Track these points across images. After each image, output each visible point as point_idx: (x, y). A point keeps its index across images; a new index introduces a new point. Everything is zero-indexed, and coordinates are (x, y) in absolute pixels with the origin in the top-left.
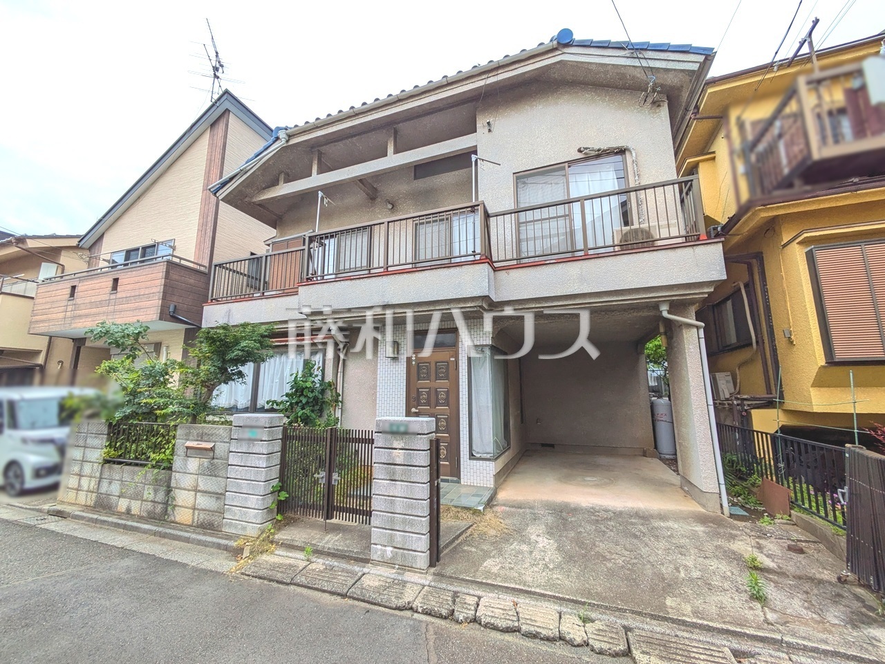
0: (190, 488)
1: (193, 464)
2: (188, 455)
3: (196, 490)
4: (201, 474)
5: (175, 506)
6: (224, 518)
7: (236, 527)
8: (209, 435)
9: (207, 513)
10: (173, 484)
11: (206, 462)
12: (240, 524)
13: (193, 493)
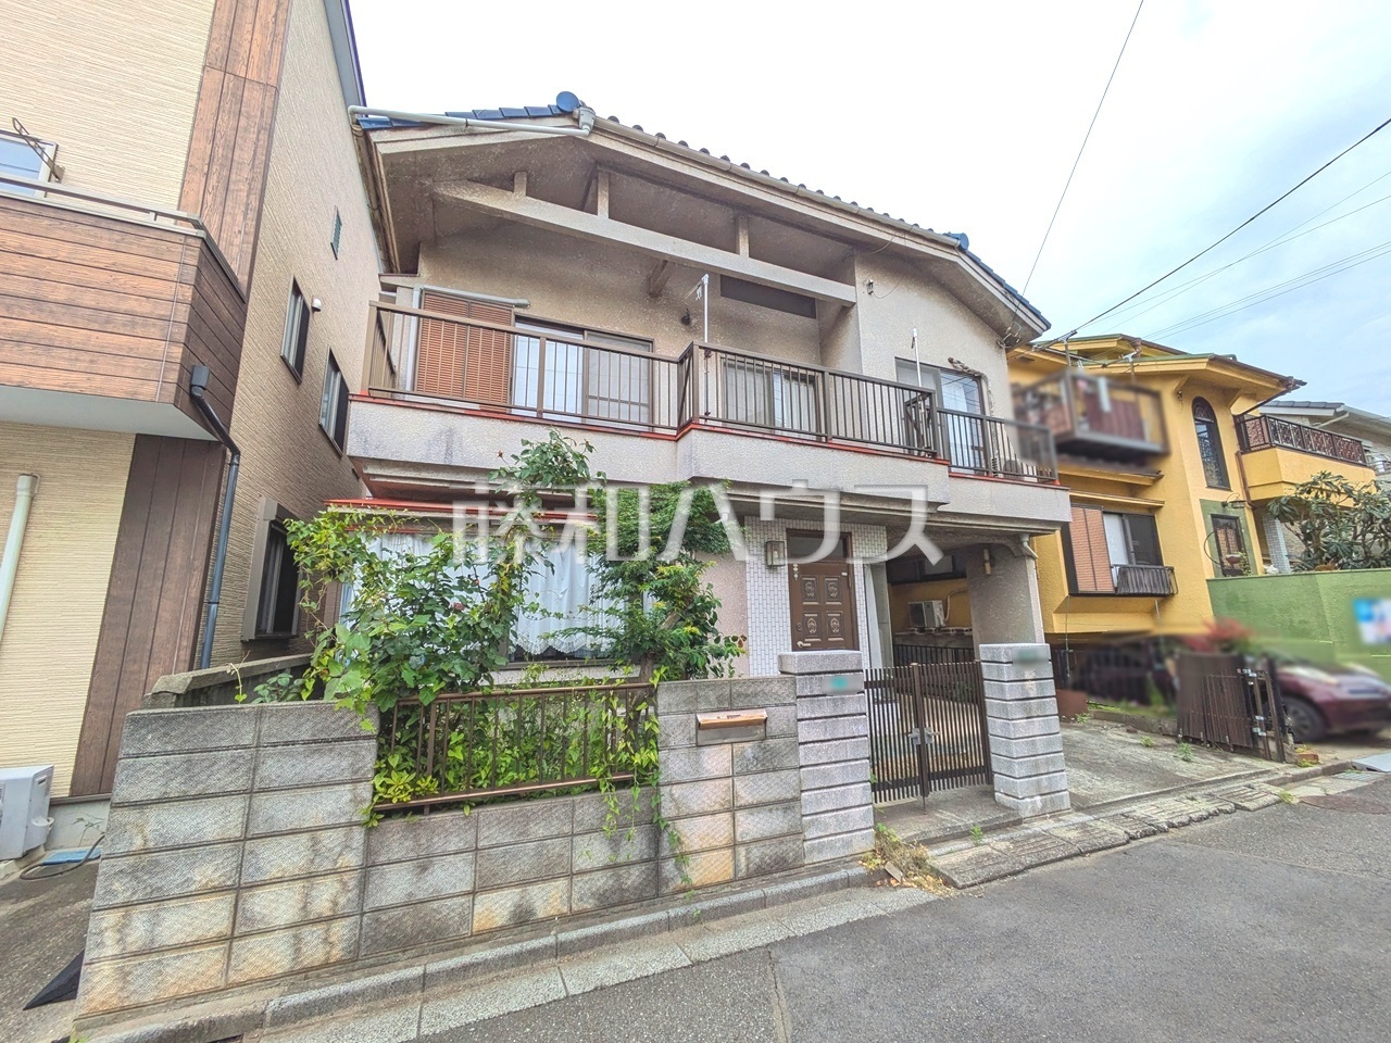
0: (717, 807)
1: (717, 759)
2: (700, 744)
3: (733, 809)
4: (739, 774)
5: (683, 855)
6: (804, 841)
7: (831, 846)
8: (747, 696)
9: (767, 843)
10: (668, 810)
11: (749, 749)
12: (839, 840)
13: (727, 816)
